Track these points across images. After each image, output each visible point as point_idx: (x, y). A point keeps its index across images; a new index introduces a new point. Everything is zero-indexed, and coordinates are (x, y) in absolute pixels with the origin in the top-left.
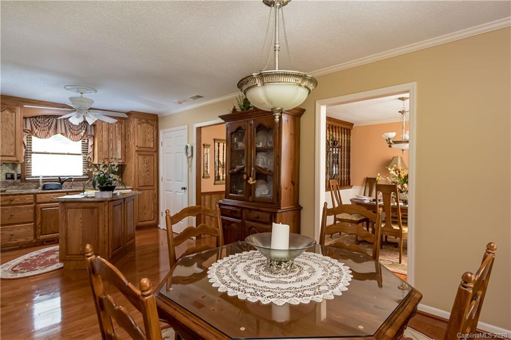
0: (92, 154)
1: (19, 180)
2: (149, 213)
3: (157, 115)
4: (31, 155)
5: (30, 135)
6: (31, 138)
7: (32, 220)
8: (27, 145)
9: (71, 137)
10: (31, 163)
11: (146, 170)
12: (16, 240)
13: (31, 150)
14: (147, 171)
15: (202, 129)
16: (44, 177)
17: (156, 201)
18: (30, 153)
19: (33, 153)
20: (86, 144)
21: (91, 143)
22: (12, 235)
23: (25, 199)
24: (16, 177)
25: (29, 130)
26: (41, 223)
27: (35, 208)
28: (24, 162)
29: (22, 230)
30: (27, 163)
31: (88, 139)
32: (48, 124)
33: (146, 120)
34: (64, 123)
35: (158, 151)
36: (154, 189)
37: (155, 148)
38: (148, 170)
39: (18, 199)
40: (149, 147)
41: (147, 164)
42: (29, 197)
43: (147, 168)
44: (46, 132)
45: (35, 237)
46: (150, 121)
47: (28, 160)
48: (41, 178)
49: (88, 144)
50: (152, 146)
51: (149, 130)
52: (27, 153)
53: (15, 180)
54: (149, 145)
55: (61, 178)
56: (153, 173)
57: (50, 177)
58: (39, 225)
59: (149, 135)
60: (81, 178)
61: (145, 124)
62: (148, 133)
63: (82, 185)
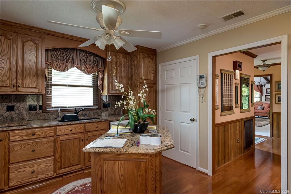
0: (101, 86)
1: (41, 111)
3: (155, 50)
4: (51, 87)
5: (50, 68)
6: (51, 71)
7: (53, 154)
8: (48, 77)
9: (85, 70)
10: (51, 94)
12: (37, 177)
13: (51, 83)
15: (216, 57)
16: (62, 107)
18: (50, 85)
19: (53, 85)
20: (96, 77)
21: (100, 76)
22: (33, 172)
23: (45, 132)
24: (38, 108)
25: (50, 63)
26: (61, 157)
27: (55, 141)
28: (45, 94)
29: (43, 165)
30: (48, 94)
31: (98, 73)
32: (66, 57)
34: (80, 57)
35: (156, 83)
37: (154, 81)
38: (149, 100)
39: (40, 133)
40: (150, 80)
42: (50, 130)
43: (148, 98)
44: (65, 65)
45: (55, 172)
46: (151, 56)
47: (48, 92)
48: (59, 109)
49: (98, 77)
50: (152, 78)
51: (150, 64)
52: (48, 85)
53: (37, 110)
54: (150, 78)
55: (77, 108)
57: (67, 107)
58: (59, 158)
59: (150, 68)
60: (92, 108)
61: (147, 58)
62: (150, 67)
63: (93, 114)
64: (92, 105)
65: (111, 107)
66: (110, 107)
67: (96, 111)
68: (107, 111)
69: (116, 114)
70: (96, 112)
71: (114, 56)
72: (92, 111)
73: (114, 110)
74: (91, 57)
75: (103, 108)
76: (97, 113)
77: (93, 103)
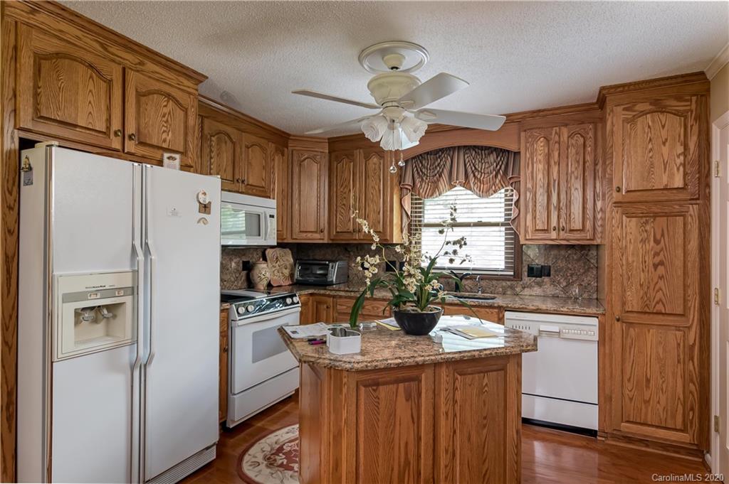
0: (517, 222)
2: (663, 402)
3: (702, 73)
11: (650, 260)
14: (656, 266)
17: (693, 367)
18: (419, 225)
25: (410, 185)
33: (656, 102)
34: (465, 162)
35: (708, 198)
36: (689, 328)
37: (693, 190)
38: (661, 263)
40: (666, 189)
41: (657, 242)
43: (656, 254)
50: (678, 182)
51: (664, 133)
54: (665, 180)
56: (680, 272)
59: (665, 150)
60: (497, 275)
61: (649, 116)
62: (664, 143)
63: (501, 289)
64: (504, 267)
65: (552, 276)
66: (550, 276)
67: (509, 283)
68: (540, 285)
69: (569, 298)
70: (509, 286)
71: (542, 139)
72: (499, 282)
73: (565, 284)
74: (491, 155)
75: (528, 276)
76: (512, 288)
77: (506, 262)
